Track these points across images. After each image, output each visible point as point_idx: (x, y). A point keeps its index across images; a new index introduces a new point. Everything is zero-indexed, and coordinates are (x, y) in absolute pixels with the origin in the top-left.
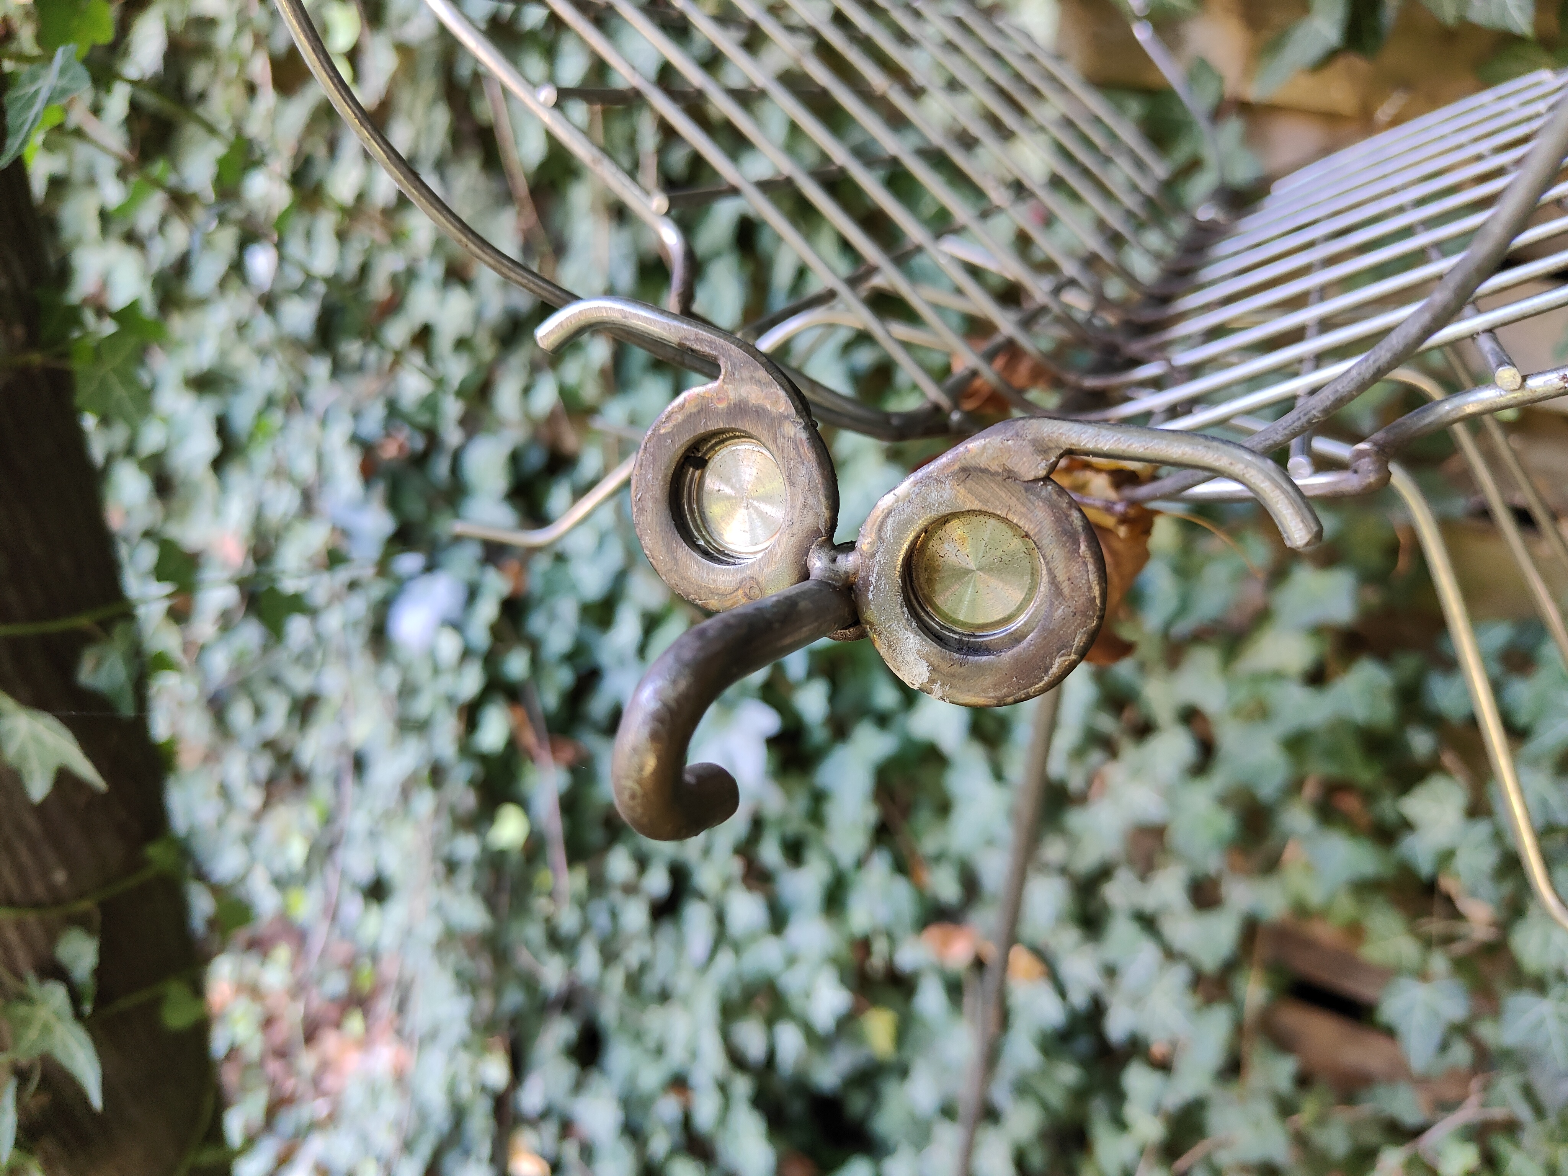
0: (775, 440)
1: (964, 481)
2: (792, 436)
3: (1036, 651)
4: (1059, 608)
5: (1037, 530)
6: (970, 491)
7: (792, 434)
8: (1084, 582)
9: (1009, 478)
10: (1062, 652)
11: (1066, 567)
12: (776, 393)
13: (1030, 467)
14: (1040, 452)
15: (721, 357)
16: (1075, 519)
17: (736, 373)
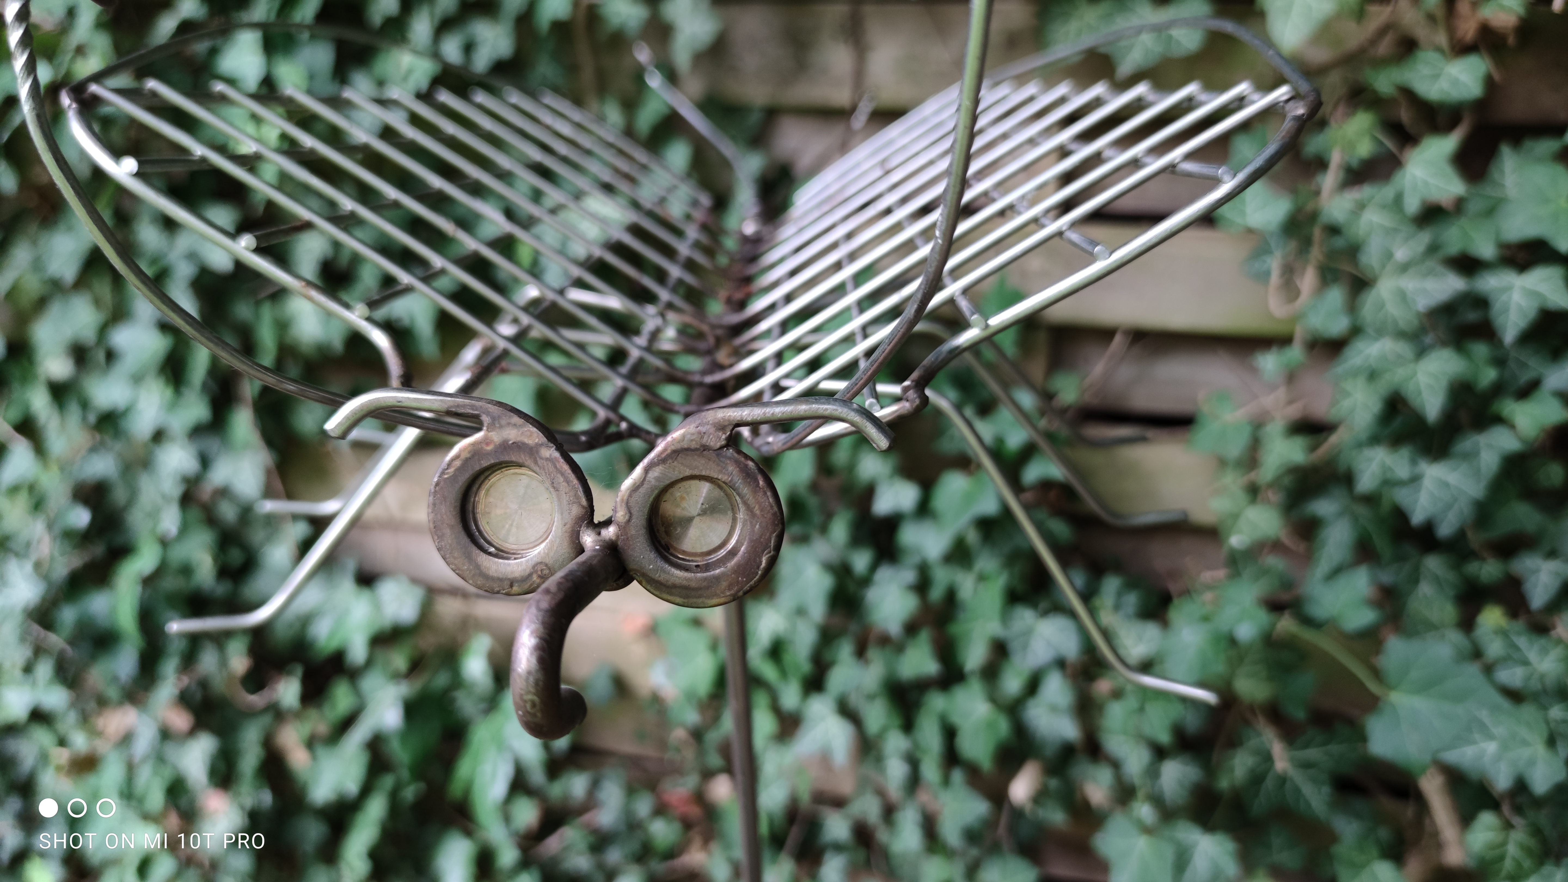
0: (536, 463)
1: (676, 459)
2: (548, 457)
3: (750, 556)
4: (756, 524)
5: (730, 479)
6: (682, 464)
7: (548, 456)
8: (767, 504)
9: (704, 450)
10: (766, 552)
11: (754, 497)
12: (529, 430)
13: (716, 441)
14: (720, 429)
15: (481, 414)
16: (751, 466)
17: (496, 422)
